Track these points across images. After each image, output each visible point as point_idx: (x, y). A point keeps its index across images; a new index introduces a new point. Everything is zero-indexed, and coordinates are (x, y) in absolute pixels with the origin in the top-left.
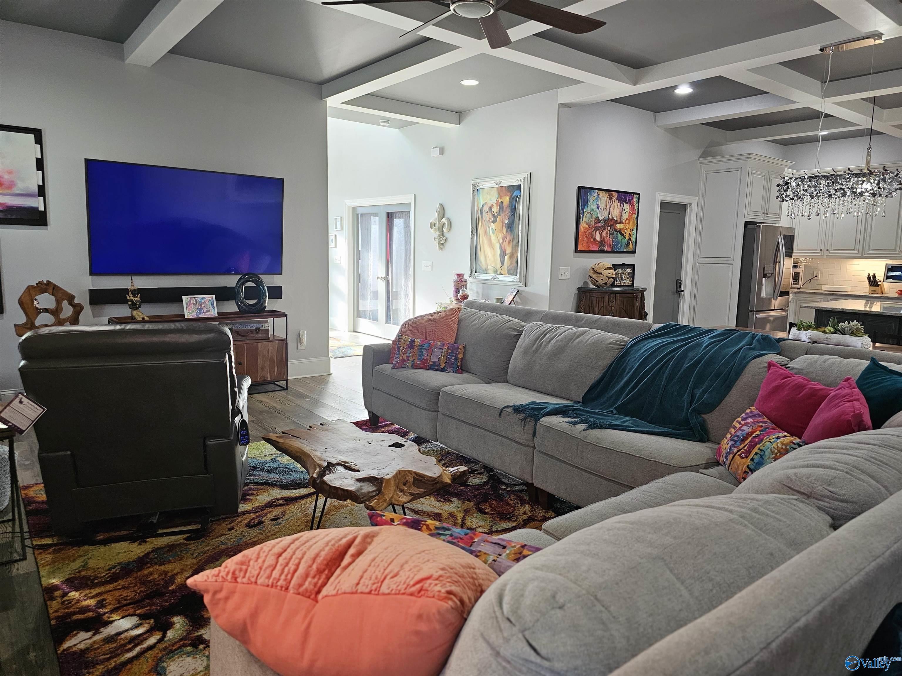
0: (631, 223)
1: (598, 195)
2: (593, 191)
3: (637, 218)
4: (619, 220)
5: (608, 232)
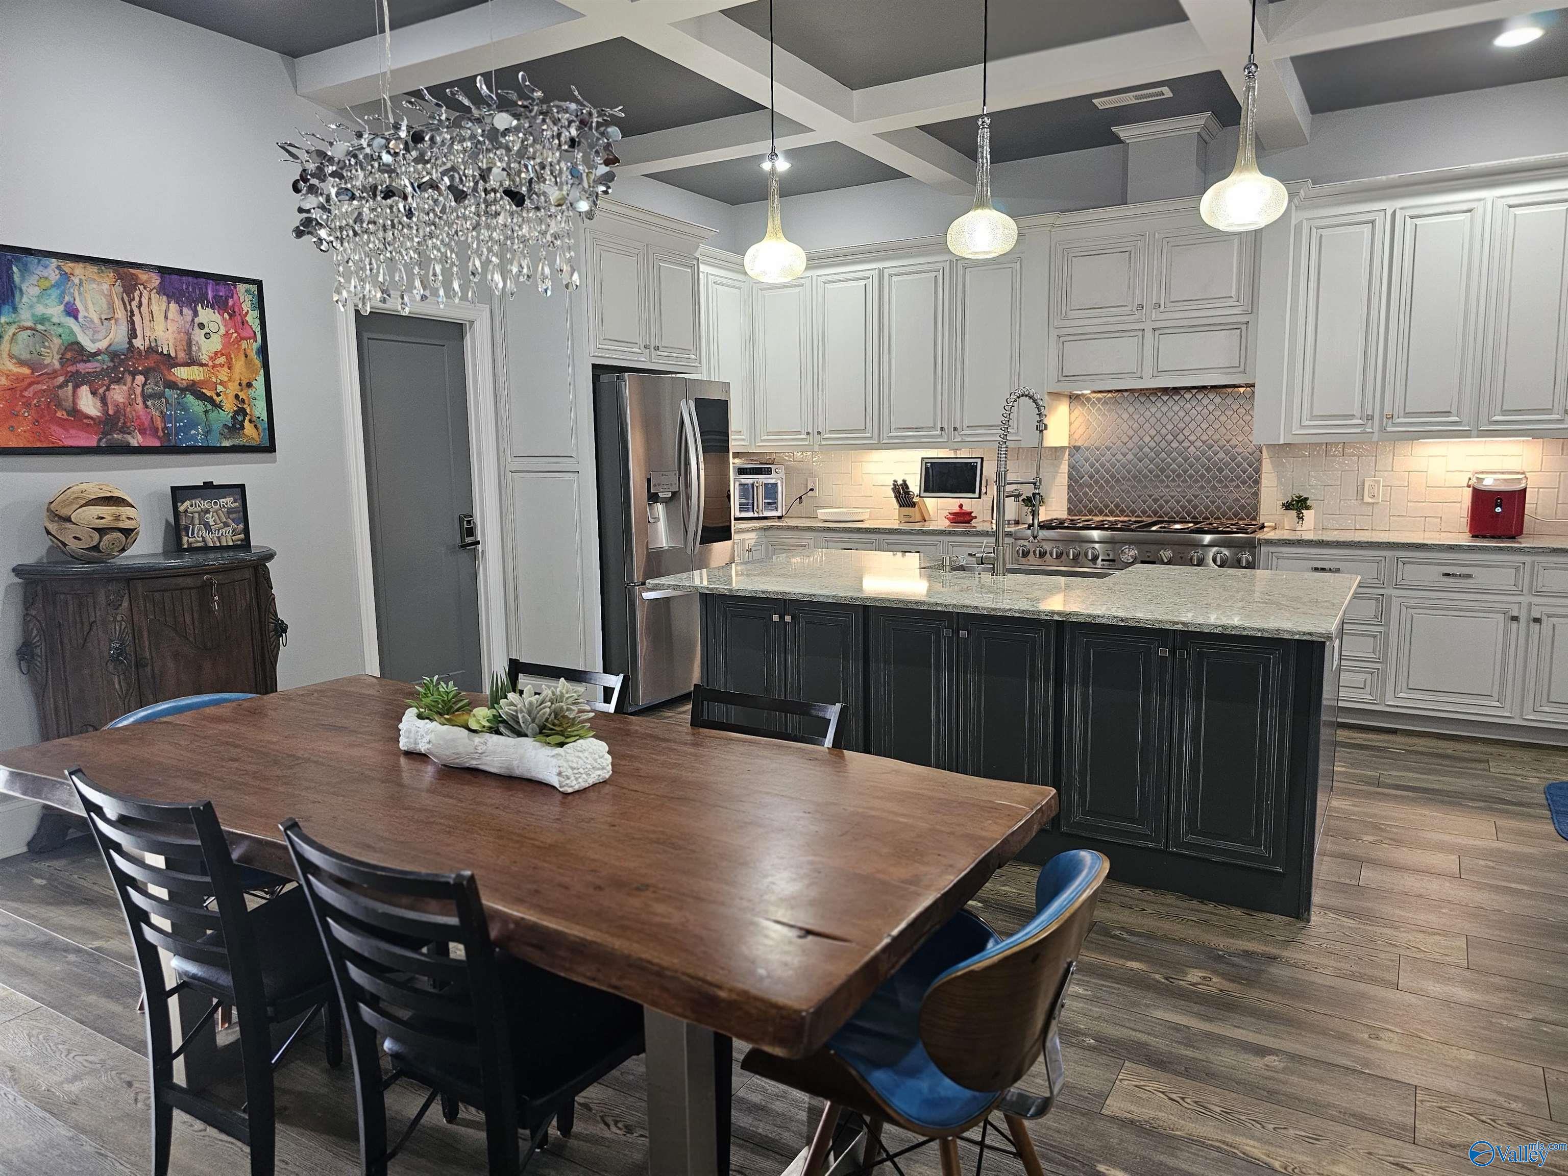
0: (239, 365)
1: (65, 276)
2: (33, 259)
3: (263, 351)
4: (182, 356)
5: (138, 390)
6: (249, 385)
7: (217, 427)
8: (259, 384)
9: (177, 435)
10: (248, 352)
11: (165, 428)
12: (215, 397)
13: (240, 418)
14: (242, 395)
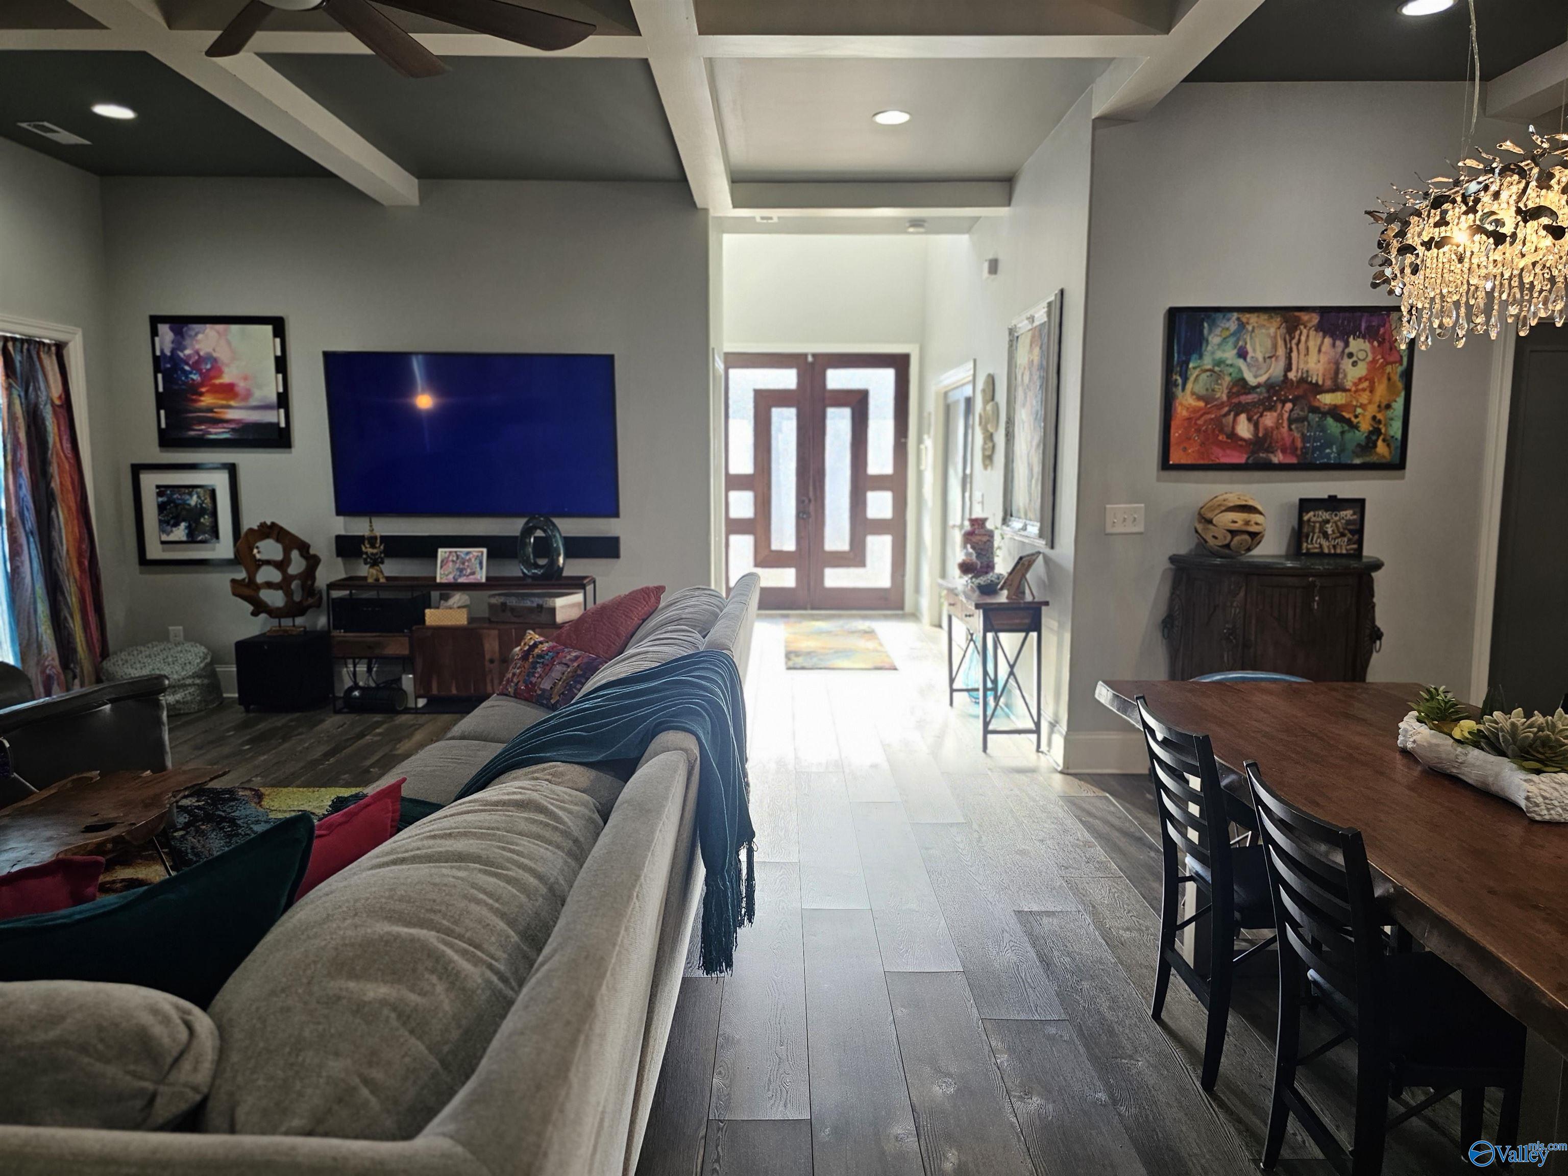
0: (1381, 389)
1: (1242, 326)
2: (1220, 315)
3: (1407, 376)
4: (1329, 383)
5: (1286, 416)
6: (1388, 407)
7: (1351, 446)
8: (1399, 405)
9: (1313, 453)
10: (1392, 375)
11: (1304, 447)
12: (1353, 419)
13: (1374, 438)
14: (1379, 416)
